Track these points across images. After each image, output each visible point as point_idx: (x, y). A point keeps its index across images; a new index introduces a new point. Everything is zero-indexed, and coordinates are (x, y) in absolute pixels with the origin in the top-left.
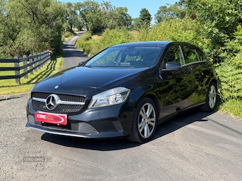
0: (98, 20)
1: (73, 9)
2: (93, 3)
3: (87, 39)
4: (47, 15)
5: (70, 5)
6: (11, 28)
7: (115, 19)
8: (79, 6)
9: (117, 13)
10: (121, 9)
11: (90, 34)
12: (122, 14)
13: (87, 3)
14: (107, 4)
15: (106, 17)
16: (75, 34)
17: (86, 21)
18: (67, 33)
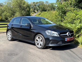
0: (44, 8)
1: (35, 4)
2: (42, 2)
3: (40, 14)
4: (24, 7)
5: (34, 3)
6: (13, 12)
7: (50, 7)
8: (37, 3)
9: (50, 5)
10: (52, 3)
11: (41, 13)
12: (52, 5)
13: (40, 2)
14: (47, 2)
15: (47, 7)
16: (36, 13)
17: (40, 8)
18: (33, 13)
